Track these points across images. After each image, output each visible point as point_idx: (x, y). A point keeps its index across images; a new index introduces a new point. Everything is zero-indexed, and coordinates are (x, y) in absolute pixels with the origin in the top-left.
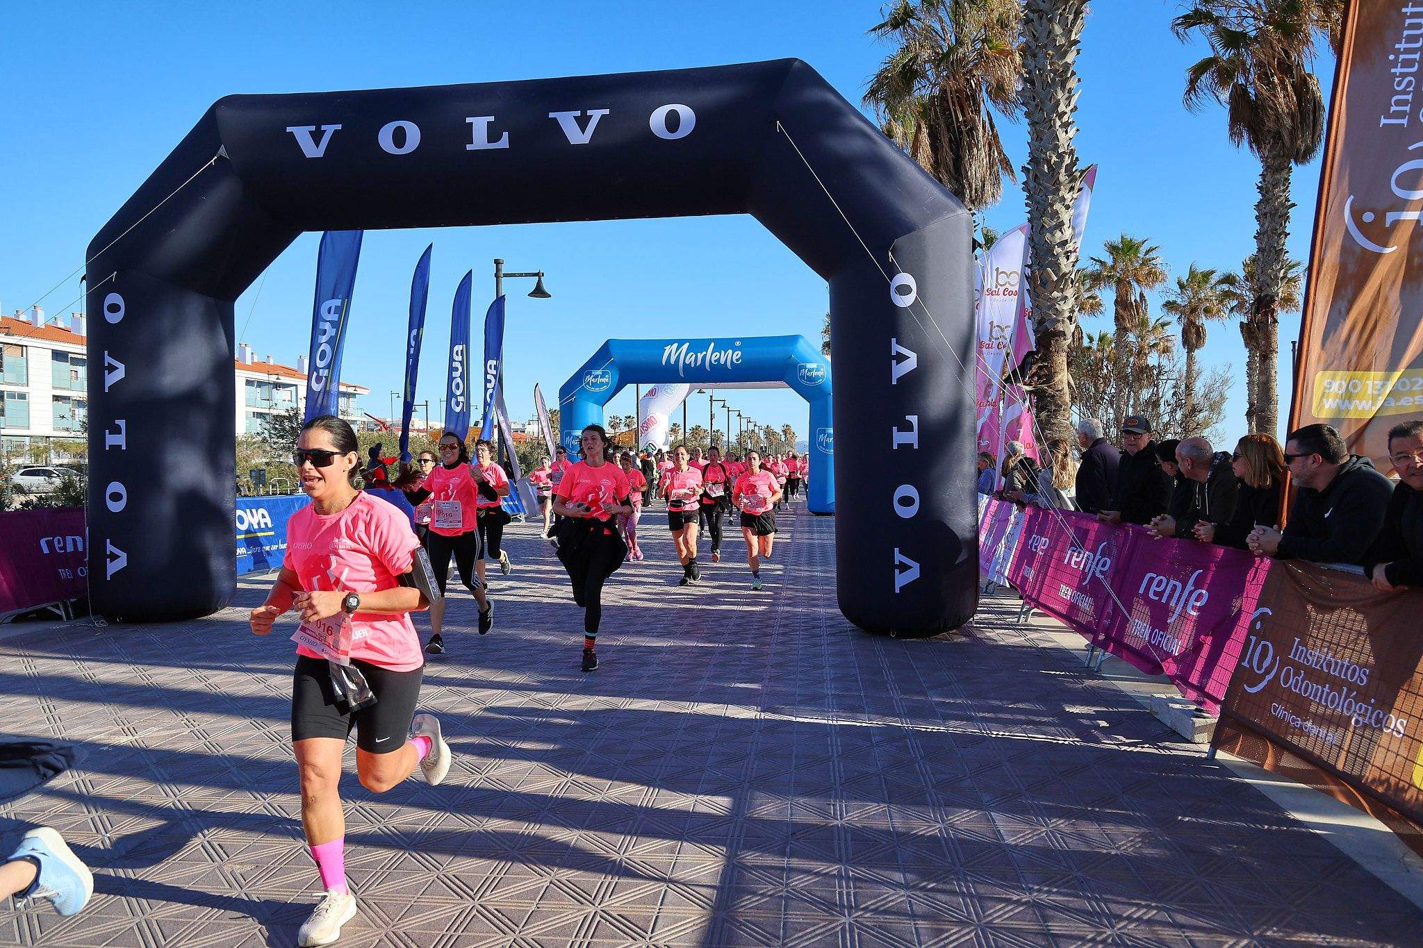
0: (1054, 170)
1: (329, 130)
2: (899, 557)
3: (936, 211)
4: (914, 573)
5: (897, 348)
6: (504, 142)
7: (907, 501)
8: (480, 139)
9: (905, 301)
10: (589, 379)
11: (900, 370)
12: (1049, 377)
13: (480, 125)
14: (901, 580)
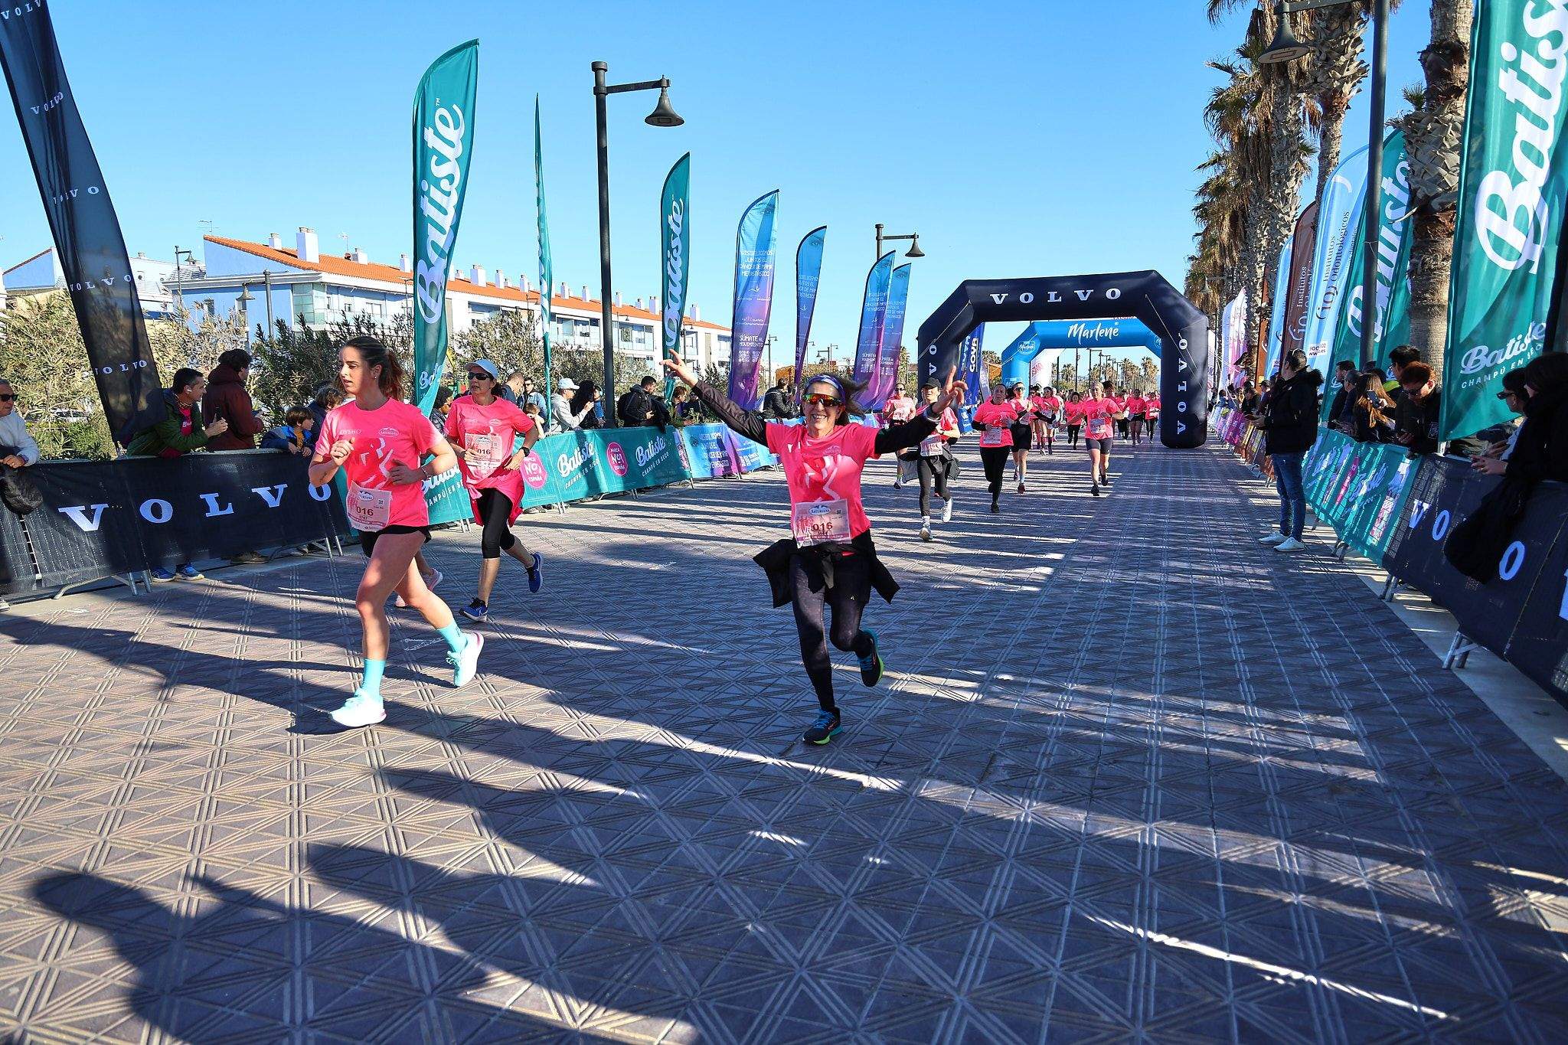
0: (1255, 284)
1: (1004, 295)
2: (1179, 423)
3: (1196, 318)
4: (1184, 428)
5: (1180, 361)
6: (1060, 300)
7: (1182, 407)
8: (1052, 299)
9: (1183, 348)
10: (1022, 347)
11: (1181, 368)
12: (1251, 363)
13: (1052, 294)
14: (1179, 430)
